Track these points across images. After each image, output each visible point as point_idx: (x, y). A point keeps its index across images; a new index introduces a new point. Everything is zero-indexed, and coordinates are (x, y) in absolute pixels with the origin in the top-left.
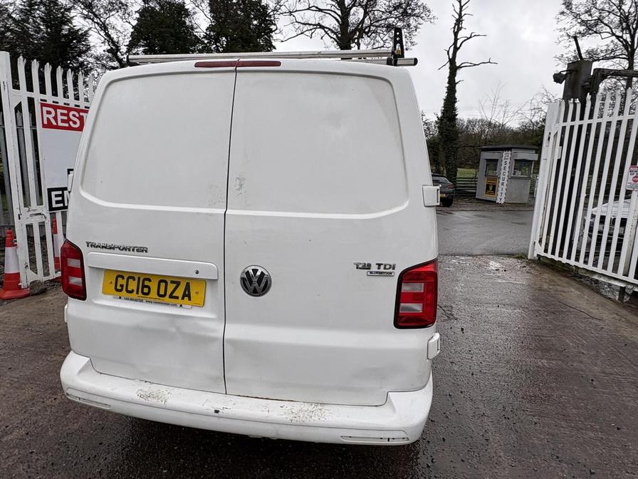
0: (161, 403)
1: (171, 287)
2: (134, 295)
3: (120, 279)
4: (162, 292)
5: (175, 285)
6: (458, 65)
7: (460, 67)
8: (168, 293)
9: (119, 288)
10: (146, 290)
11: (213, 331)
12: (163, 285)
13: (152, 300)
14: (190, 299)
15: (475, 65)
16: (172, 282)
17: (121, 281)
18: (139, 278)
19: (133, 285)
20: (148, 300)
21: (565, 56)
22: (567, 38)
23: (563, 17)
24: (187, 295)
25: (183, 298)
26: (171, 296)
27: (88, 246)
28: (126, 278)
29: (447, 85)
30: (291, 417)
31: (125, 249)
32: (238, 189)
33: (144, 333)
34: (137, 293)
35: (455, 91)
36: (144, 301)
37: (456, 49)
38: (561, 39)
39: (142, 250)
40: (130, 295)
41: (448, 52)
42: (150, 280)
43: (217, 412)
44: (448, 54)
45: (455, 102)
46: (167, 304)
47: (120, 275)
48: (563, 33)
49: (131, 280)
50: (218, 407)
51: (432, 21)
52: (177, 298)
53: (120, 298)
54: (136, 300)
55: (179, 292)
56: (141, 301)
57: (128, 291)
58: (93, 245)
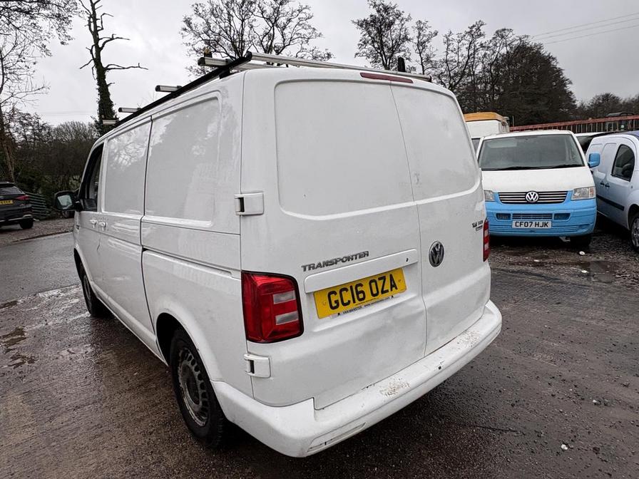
0: (406, 388)
1: (380, 283)
2: (352, 305)
3: (332, 296)
4: (375, 292)
5: (382, 281)
6: (104, 66)
7: (107, 69)
8: (380, 291)
9: (334, 305)
10: (361, 296)
11: (418, 307)
12: (373, 284)
13: (369, 303)
14: (396, 288)
15: (124, 68)
16: (380, 279)
17: (334, 298)
18: (351, 287)
19: (347, 296)
20: (366, 303)
21: (194, 68)
22: (194, 52)
23: (186, 33)
24: (393, 286)
25: (392, 290)
26: (383, 292)
27: (305, 270)
28: (338, 293)
29: (98, 87)
30: (470, 345)
31: (348, 259)
32: (417, 183)
33: (371, 337)
34: (354, 302)
35: (108, 94)
36: (363, 306)
37: (99, 50)
38: (190, 53)
39: (365, 254)
40: (348, 307)
41: (91, 51)
42: (361, 285)
43: (440, 368)
44: (92, 53)
45: (112, 105)
46: (382, 300)
47: (331, 292)
48: (190, 47)
49: (344, 293)
50: (438, 364)
51: (81, 14)
52: (387, 291)
53: (339, 314)
54: (355, 309)
55: (387, 287)
56: (360, 308)
57: (345, 305)
58: (312, 267)
